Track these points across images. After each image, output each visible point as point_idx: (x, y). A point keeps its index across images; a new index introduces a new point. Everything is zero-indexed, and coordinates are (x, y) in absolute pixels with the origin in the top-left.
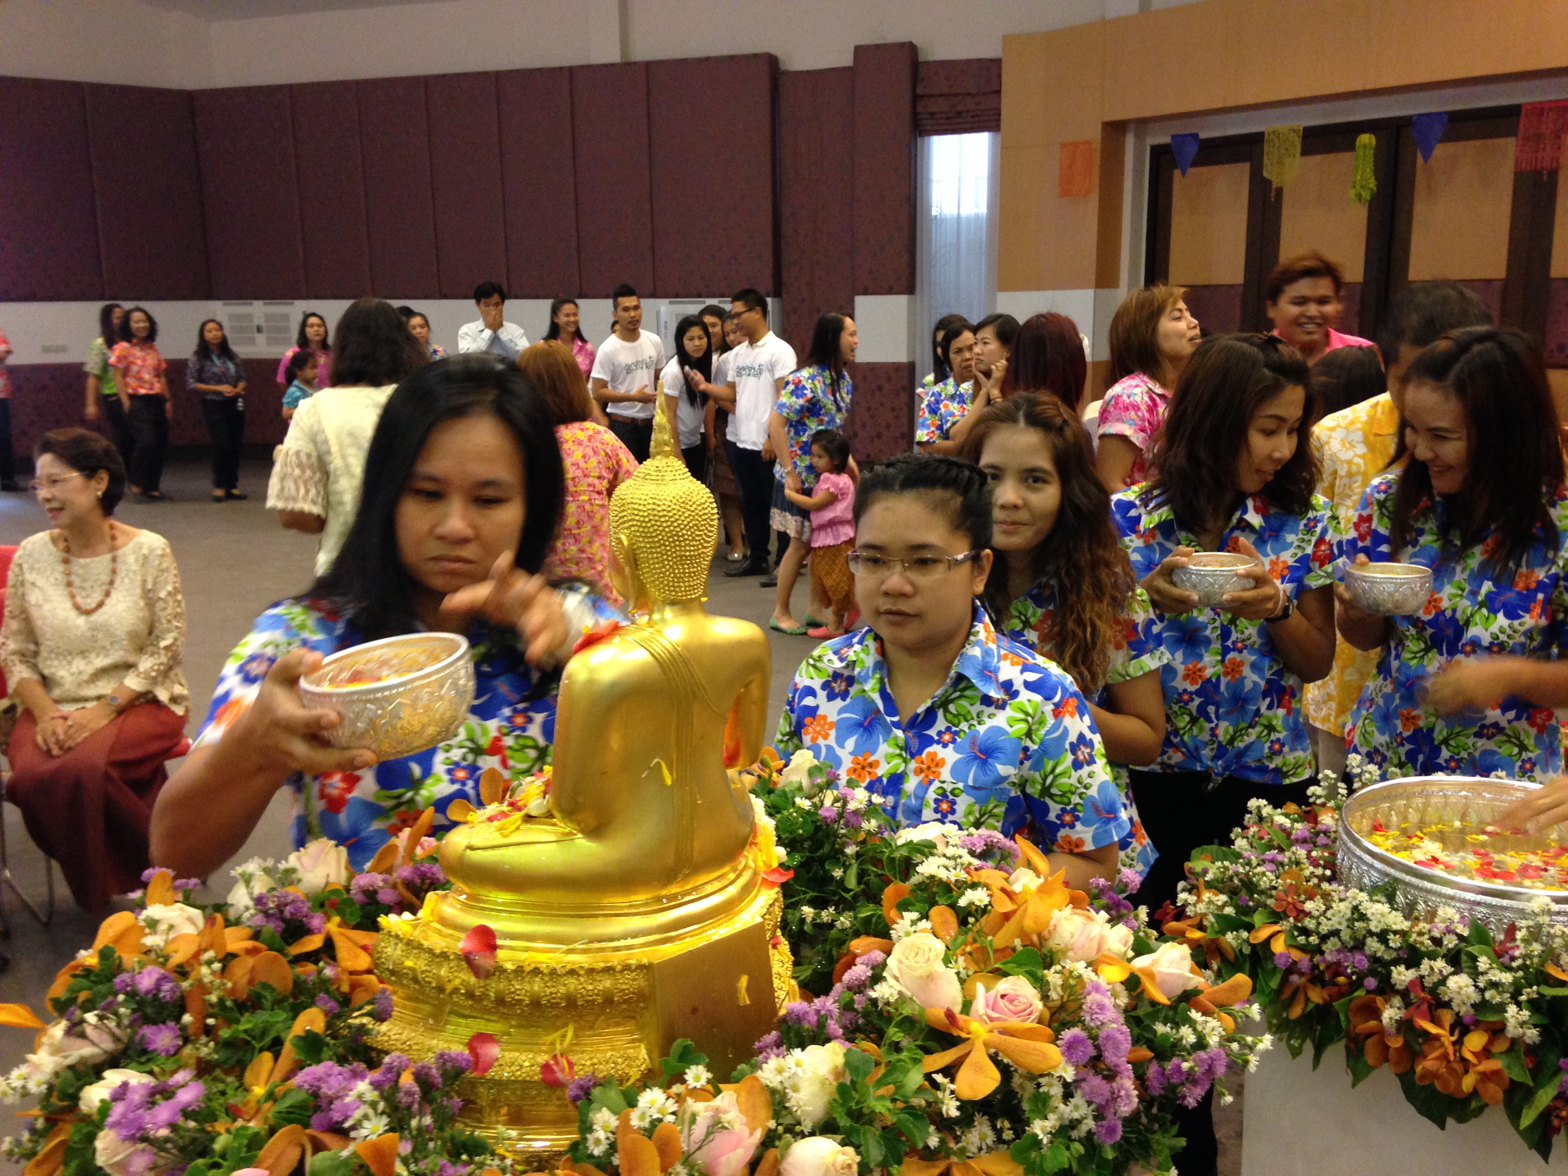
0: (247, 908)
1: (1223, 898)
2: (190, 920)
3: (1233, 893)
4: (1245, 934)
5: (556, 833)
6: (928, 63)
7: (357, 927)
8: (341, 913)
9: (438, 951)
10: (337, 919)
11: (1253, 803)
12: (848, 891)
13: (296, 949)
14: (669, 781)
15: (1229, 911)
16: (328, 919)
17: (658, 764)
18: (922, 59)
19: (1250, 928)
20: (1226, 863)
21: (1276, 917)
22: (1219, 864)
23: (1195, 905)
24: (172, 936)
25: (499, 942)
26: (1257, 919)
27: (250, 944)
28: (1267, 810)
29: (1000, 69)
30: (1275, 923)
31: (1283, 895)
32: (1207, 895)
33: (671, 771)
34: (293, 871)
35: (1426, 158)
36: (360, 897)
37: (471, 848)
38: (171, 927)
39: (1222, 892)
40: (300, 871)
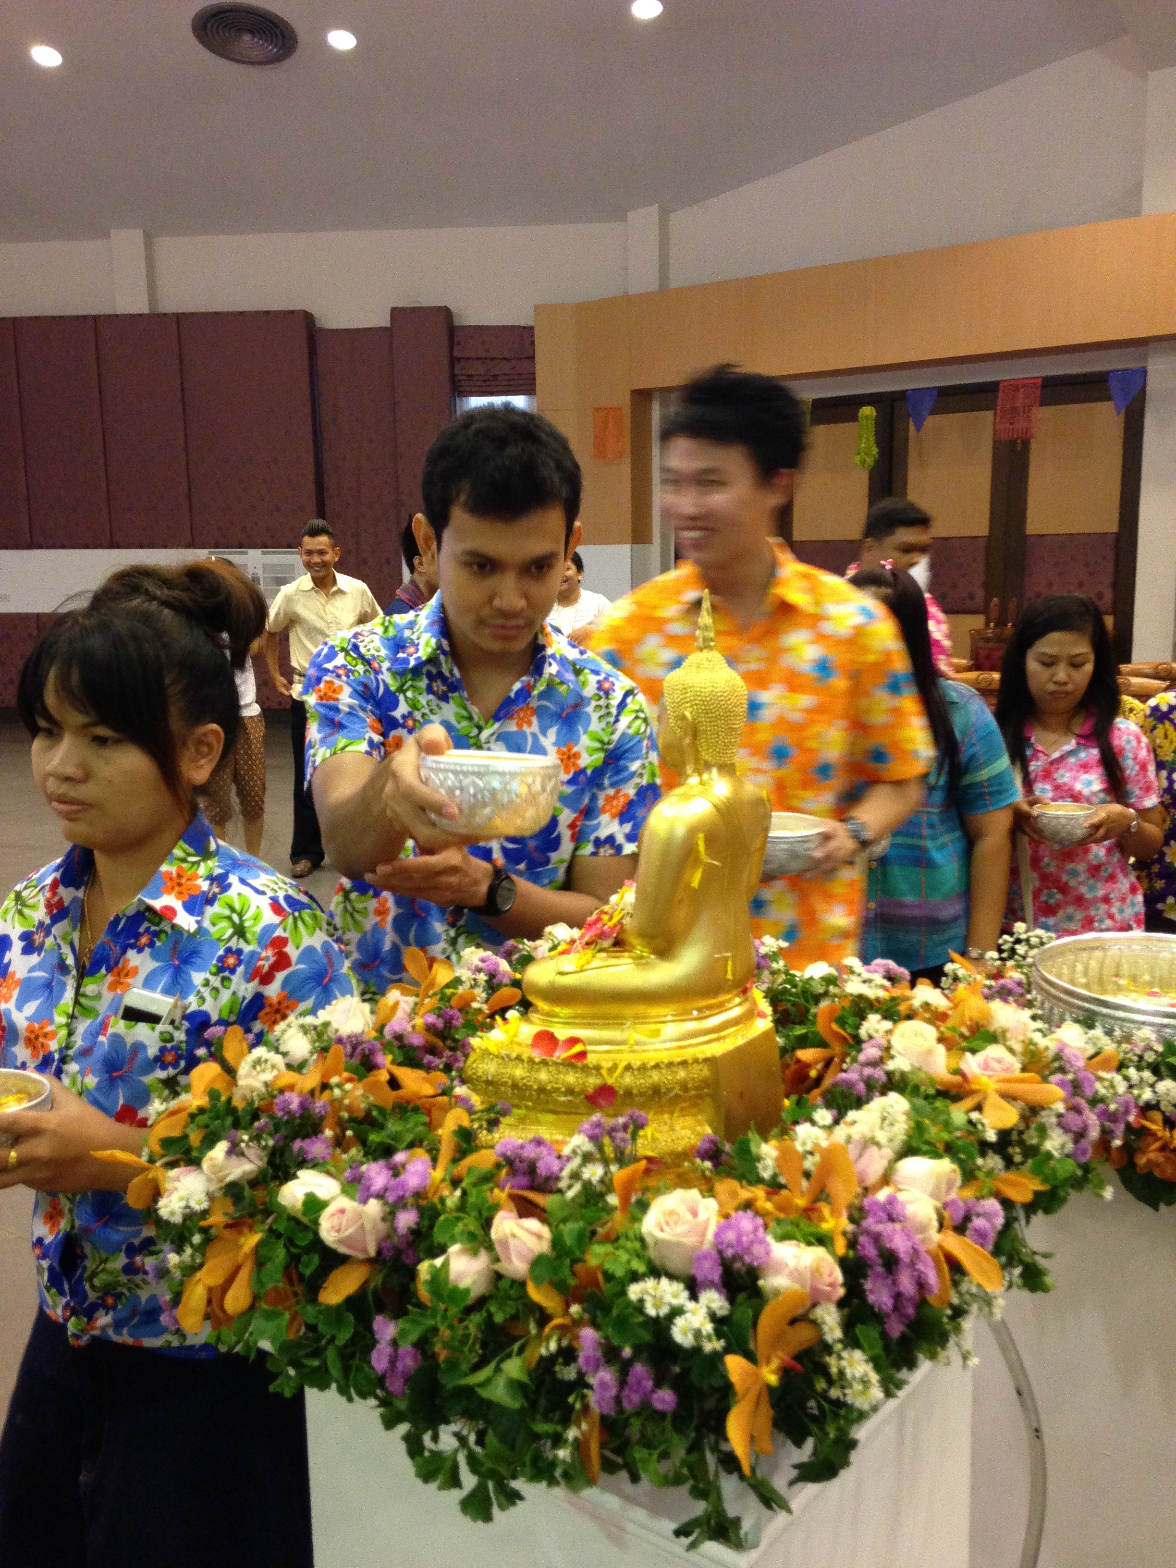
6: (464, 327)
7: (400, 1064)
8: (390, 1055)
10: (388, 1059)
16: (383, 1058)
18: (457, 322)
29: (532, 336)
35: (918, 428)
36: (394, 1040)
37: (561, 973)
40: (335, 1025)
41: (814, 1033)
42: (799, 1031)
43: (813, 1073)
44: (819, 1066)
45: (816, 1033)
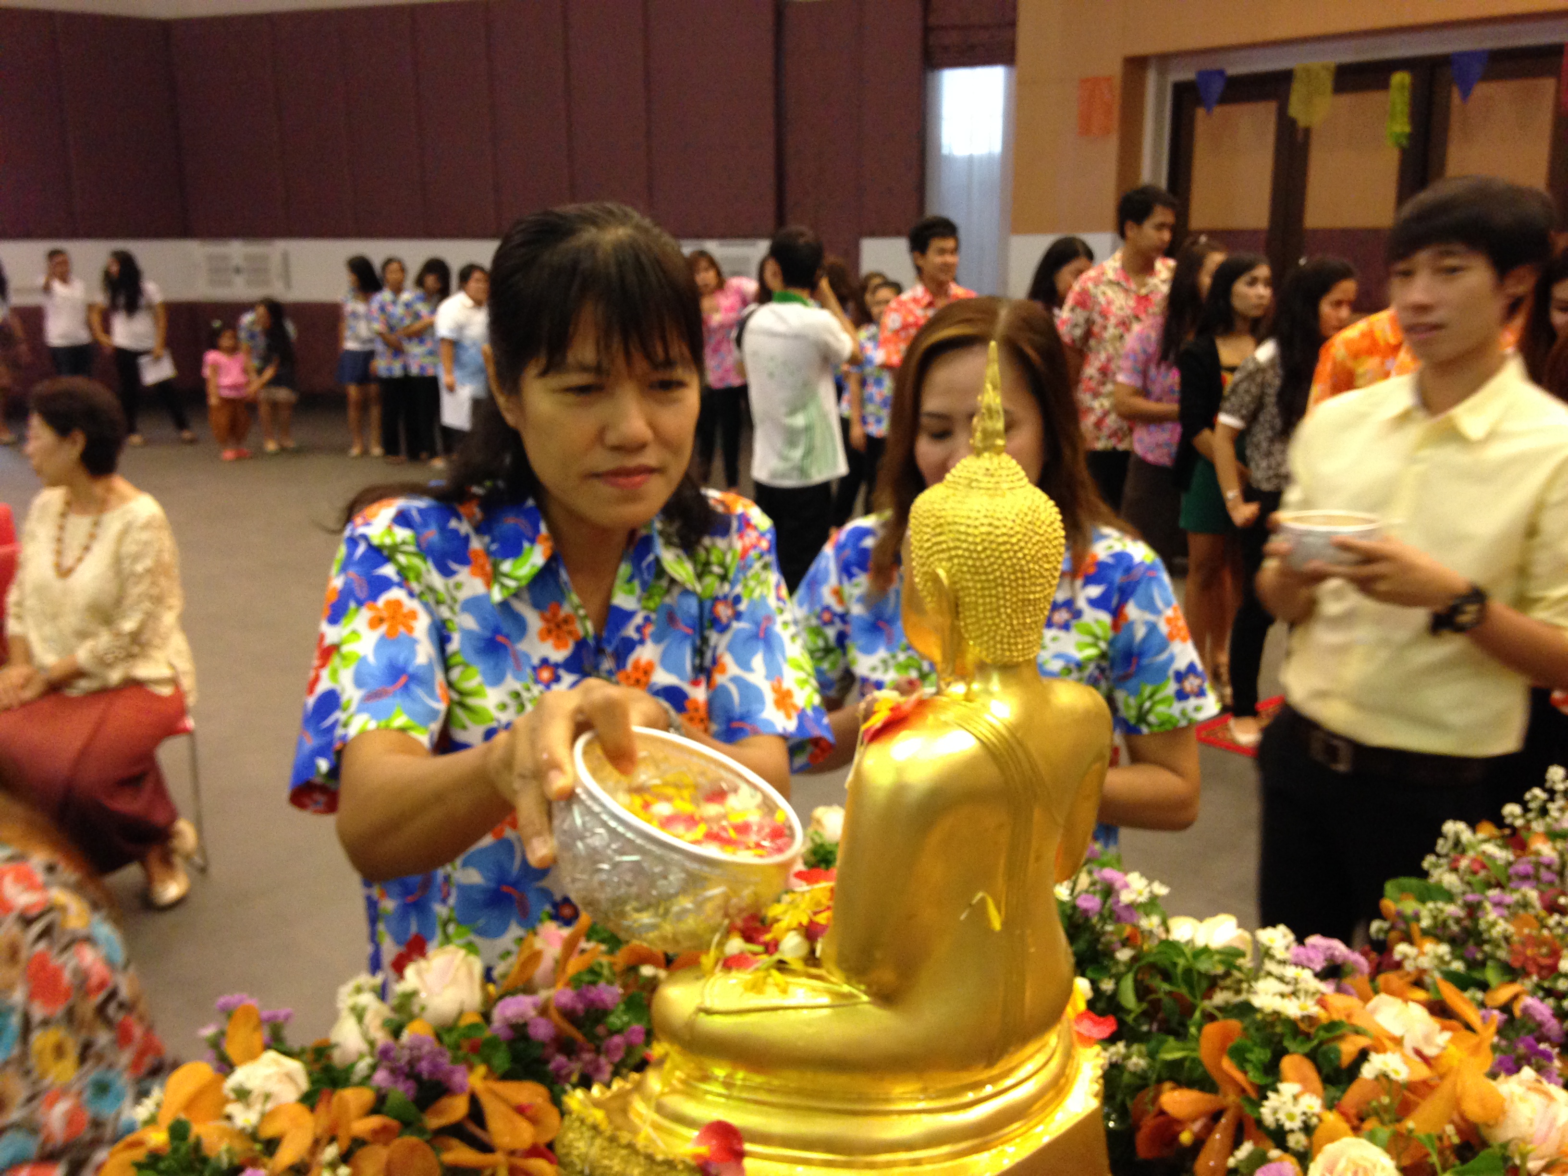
0: (361, 1056)
1: (1444, 949)
2: (290, 1077)
3: (1453, 941)
4: (1479, 995)
5: (830, 992)
7: (507, 1076)
8: (487, 1061)
9: (660, 1157)
10: (481, 1070)
11: (1451, 827)
12: (1129, 1012)
13: (434, 1122)
14: (996, 923)
15: (1458, 966)
16: (471, 1067)
17: (983, 901)
19: (1484, 986)
20: (1440, 905)
21: (1512, 973)
22: (1430, 905)
23: (1415, 959)
24: (269, 1106)
25: (748, 1147)
26: (1491, 975)
27: (375, 1122)
28: (1466, 835)
30: (1513, 981)
31: (1517, 947)
32: (1429, 947)
33: (999, 910)
34: (414, 994)
35: (1464, 97)
36: (505, 1033)
37: (708, 1012)
38: (267, 1097)
39: (1439, 939)
40: (423, 995)
41: (1194, 1060)
42: (1172, 1052)
43: (1186, 1137)
44: (1197, 1126)
45: (1196, 1062)
